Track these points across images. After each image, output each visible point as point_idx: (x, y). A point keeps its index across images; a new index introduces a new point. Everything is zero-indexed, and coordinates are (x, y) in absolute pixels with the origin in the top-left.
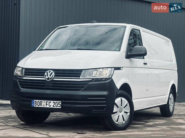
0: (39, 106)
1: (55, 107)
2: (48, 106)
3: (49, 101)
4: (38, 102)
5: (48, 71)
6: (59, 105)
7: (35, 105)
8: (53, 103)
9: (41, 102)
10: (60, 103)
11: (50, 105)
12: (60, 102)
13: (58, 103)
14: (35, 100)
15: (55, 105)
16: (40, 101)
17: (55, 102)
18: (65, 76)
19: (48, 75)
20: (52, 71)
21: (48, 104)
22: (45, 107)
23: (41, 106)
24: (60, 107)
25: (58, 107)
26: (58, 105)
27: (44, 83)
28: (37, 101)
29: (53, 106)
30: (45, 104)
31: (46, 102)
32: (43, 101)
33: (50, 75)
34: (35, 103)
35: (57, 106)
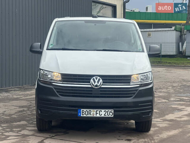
0: (87, 115)
1: (107, 116)
2: (98, 115)
3: (99, 110)
4: (87, 111)
5: (94, 78)
6: (112, 114)
7: (82, 115)
8: (104, 111)
9: (90, 112)
10: (112, 112)
11: (101, 114)
12: (113, 110)
13: (110, 111)
14: (82, 110)
15: (106, 114)
16: (88, 110)
17: (107, 110)
18: (114, 83)
19: (95, 82)
20: (98, 78)
21: (98, 113)
22: (95, 116)
23: (90, 116)
24: (113, 116)
25: (110, 116)
26: (110, 114)
27: (91, 91)
28: (85, 110)
29: (105, 115)
30: (95, 113)
31: (96, 111)
32: (92, 110)
33: (98, 82)
34: (82, 113)
35: (108, 114)
